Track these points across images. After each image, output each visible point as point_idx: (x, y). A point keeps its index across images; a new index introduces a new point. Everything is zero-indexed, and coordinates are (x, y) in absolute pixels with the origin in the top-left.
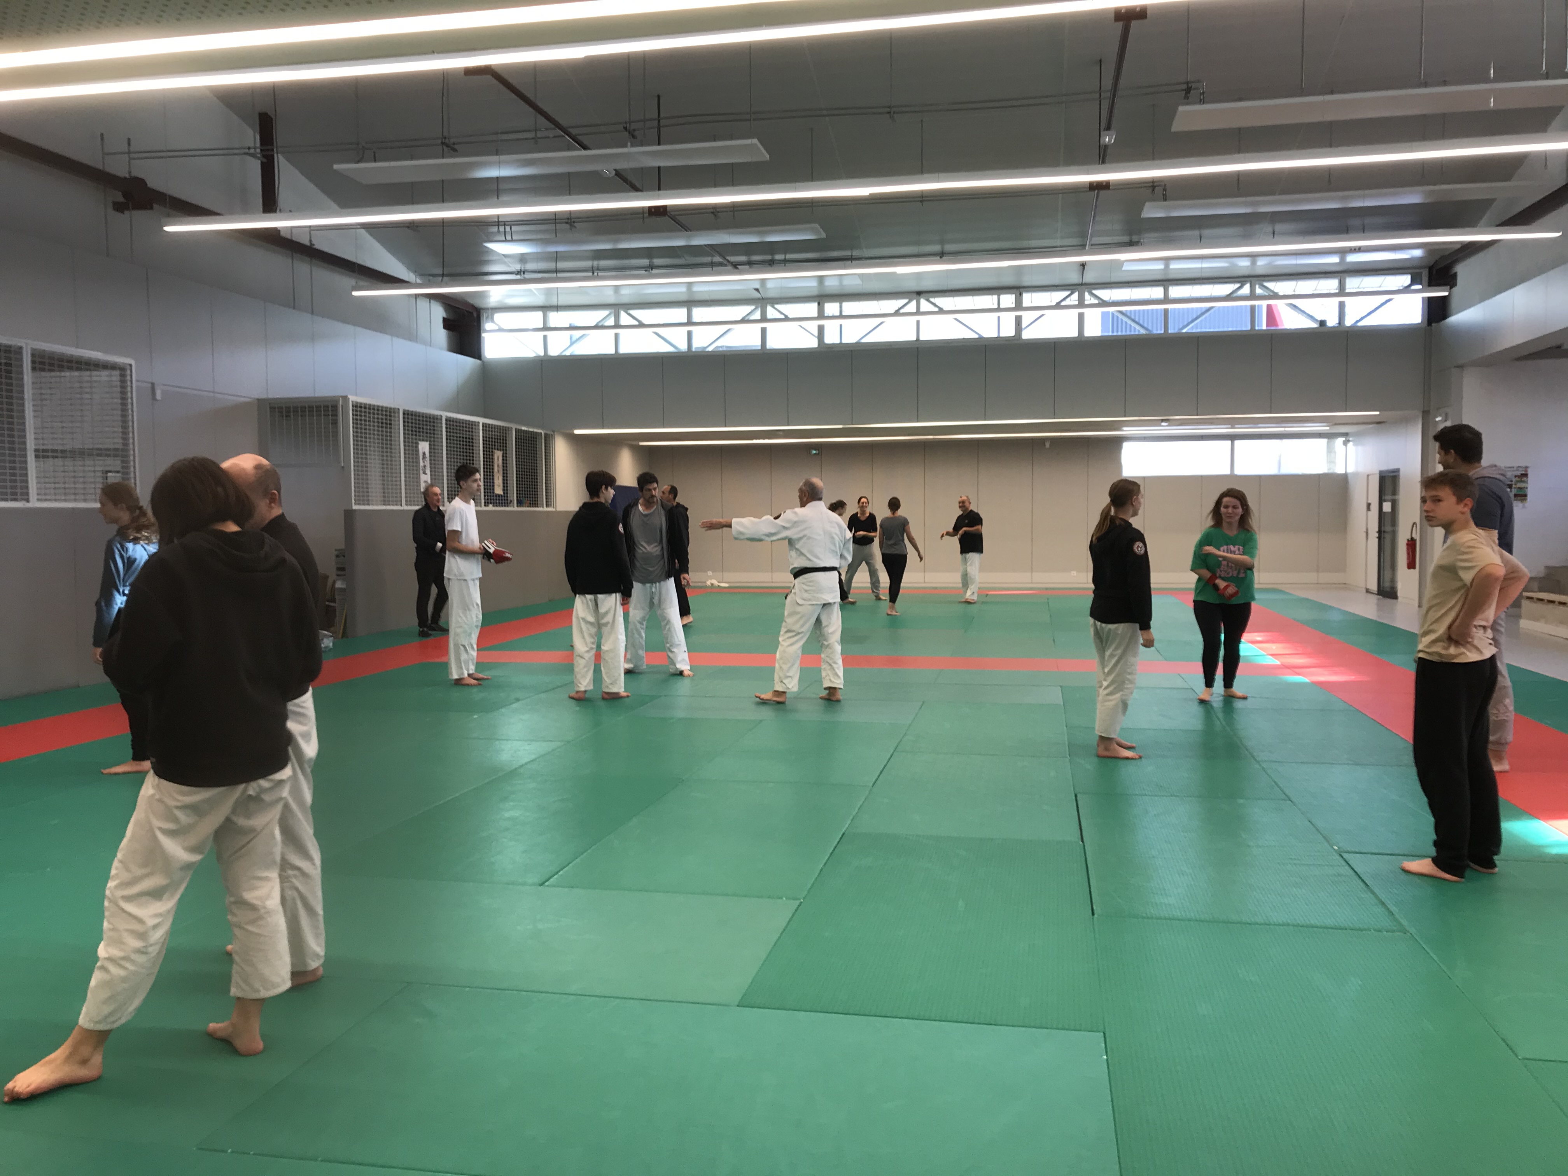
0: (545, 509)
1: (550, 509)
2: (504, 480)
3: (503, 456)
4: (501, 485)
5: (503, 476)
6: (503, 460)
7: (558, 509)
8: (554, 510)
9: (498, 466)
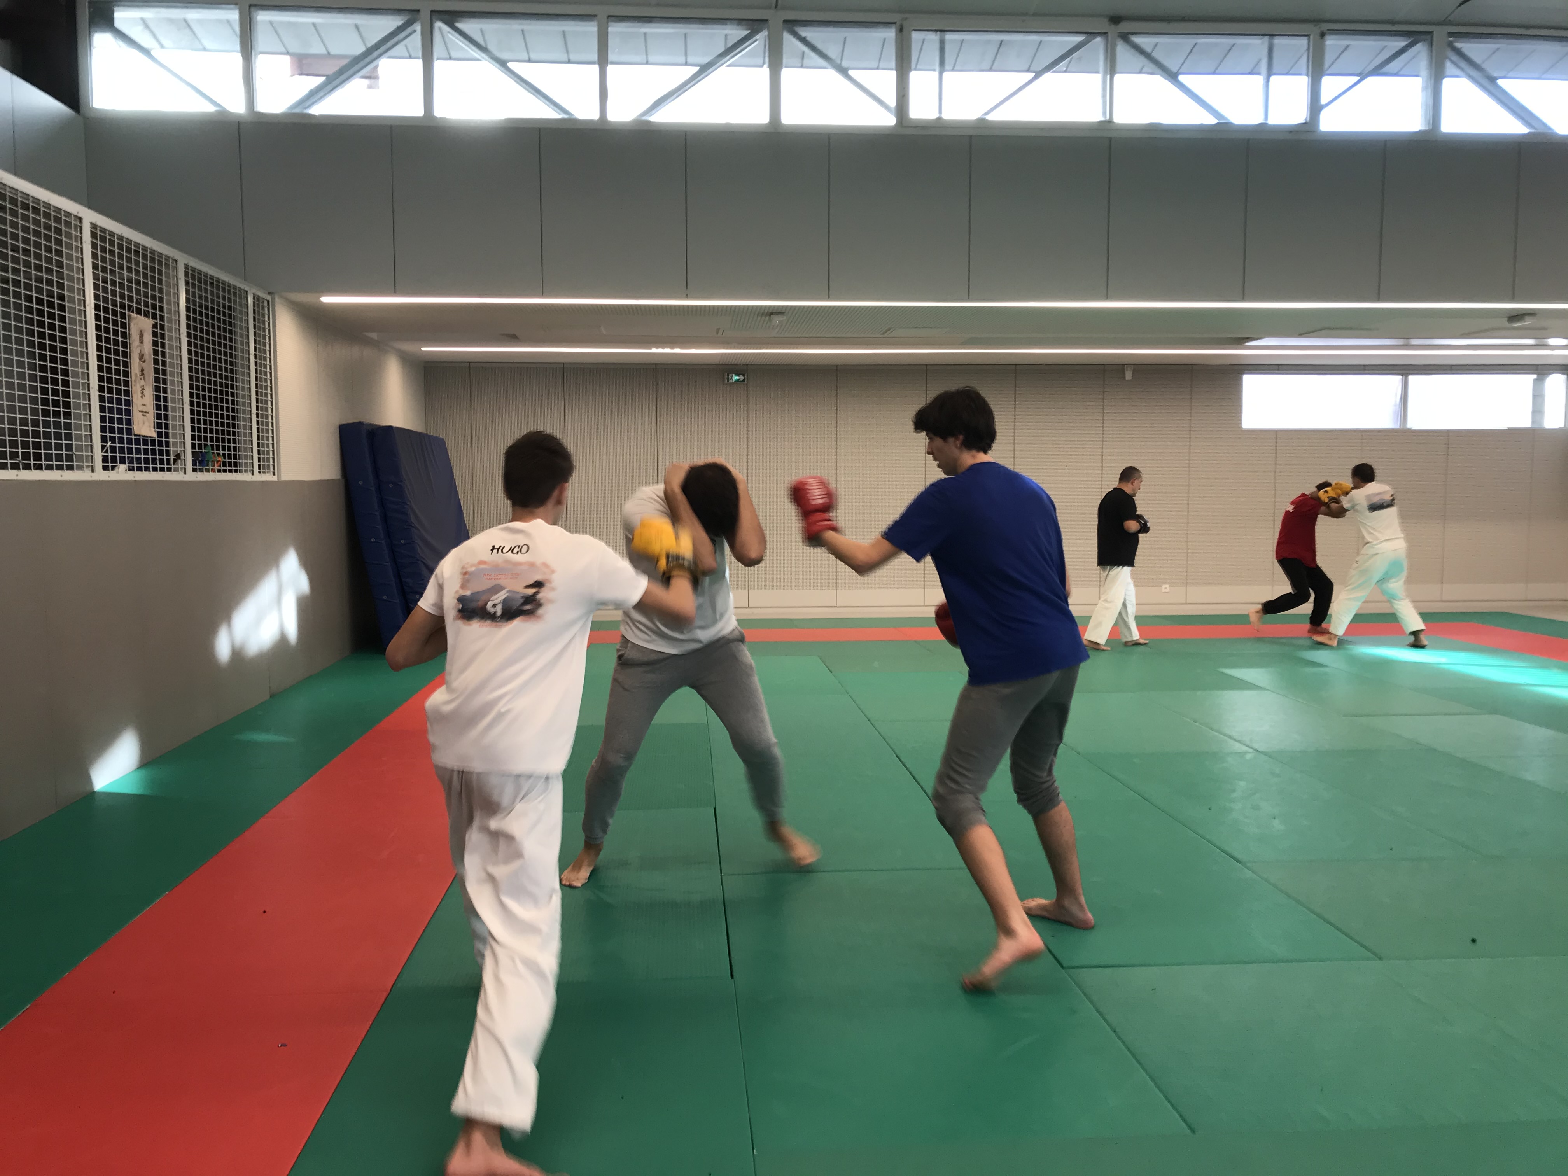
0: (258, 477)
1: (268, 477)
2: (158, 398)
3: (155, 334)
4: (152, 411)
5: (157, 389)
6: (155, 343)
7: (285, 477)
8: (275, 478)
9: (142, 356)
